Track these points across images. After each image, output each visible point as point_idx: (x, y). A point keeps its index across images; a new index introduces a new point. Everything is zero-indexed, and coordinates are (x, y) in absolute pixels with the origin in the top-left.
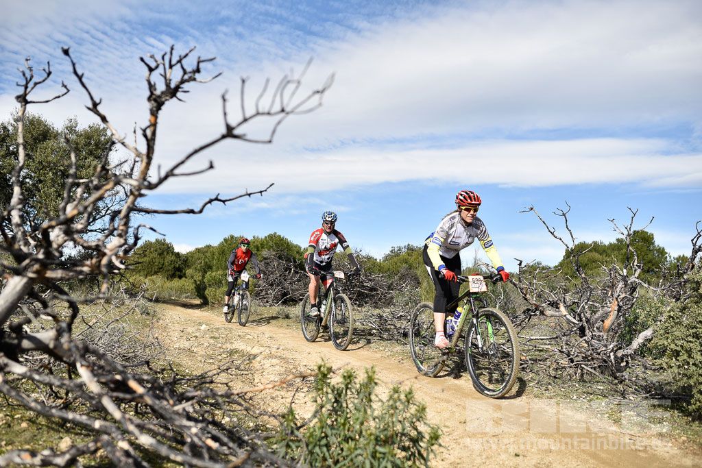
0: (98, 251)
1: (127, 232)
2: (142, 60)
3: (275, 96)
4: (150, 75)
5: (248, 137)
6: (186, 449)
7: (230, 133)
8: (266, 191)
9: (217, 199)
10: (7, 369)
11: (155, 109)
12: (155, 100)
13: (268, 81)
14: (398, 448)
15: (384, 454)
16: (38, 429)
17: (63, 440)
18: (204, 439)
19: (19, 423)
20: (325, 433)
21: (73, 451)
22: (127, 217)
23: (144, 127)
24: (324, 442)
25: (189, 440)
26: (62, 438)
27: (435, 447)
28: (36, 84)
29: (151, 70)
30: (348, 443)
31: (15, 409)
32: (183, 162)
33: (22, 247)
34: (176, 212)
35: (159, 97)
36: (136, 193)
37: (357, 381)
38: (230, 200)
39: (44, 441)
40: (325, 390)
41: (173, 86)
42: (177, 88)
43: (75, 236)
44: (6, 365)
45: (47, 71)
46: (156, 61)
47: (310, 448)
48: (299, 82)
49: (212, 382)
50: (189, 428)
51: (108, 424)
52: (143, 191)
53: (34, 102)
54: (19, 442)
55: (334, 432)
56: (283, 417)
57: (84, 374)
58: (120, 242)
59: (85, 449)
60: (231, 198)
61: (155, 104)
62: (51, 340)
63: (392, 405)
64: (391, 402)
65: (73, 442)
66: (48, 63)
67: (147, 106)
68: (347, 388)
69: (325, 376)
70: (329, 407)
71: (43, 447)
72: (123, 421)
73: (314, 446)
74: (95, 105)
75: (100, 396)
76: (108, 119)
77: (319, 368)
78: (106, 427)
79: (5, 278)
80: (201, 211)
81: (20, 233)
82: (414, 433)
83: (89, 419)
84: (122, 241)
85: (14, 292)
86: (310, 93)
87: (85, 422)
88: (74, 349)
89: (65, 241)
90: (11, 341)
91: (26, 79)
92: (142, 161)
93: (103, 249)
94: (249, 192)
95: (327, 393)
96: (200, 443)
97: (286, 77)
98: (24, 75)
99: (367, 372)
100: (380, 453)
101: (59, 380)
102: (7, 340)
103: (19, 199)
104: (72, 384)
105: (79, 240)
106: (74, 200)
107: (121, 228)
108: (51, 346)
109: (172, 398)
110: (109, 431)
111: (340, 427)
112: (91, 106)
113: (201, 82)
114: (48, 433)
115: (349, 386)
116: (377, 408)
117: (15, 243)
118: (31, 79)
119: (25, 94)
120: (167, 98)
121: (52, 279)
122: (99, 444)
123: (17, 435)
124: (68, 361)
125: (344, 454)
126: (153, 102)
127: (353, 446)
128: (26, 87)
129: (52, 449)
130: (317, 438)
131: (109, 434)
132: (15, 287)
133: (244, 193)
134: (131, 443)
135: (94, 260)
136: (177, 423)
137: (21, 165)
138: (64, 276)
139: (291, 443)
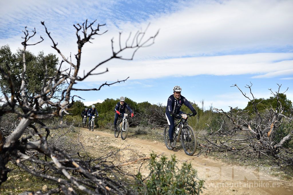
0: (58, 107)
1: (69, 99)
2: (74, 26)
3: (134, 40)
4: (78, 32)
5: (123, 58)
6: (97, 190)
7: (115, 56)
8: (126, 80)
9: (106, 84)
10: (21, 157)
11: (80, 46)
12: (80, 43)
13: (131, 33)
14: (186, 189)
15: (181, 192)
16: (33, 181)
17: (44, 186)
18: (105, 186)
19: (25, 179)
20: (154, 183)
21: (50, 192)
22: (69, 92)
23: (76, 54)
24: (154, 187)
25: (98, 186)
26: (43, 185)
27: (202, 189)
28: (30, 37)
29: (78, 30)
30: (164, 187)
31: (23, 173)
32: (94, 69)
33: (26, 106)
34: (89, 90)
35: (82, 41)
36: (73, 82)
37: (167, 160)
38: (111, 84)
39: (36, 187)
40: (154, 164)
41: (87, 36)
42: (89, 37)
43: (48, 101)
44: (21, 155)
45: (34, 32)
46: (80, 26)
47: (148, 189)
48: (144, 33)
49: (106, 162)
50: (99, 182)
51: (64, 180)
52: (76, 81)
53: (29, 45)
54: (26, 187)
55: (158, 182)
56: (136, 176)
57: (54, 160)
58: (66, 103)
59: (55, 191)
60: (112, 83)
61: (80, 45)
62: (39, 145)
63: (183, 171)
64: (183, 170)
65: (48, 187)
66: (35, 28)
67: (77, 45)
68: (163, 163)
69: (154, 158)
70: (155, 171)
71: (36, 189)
72: (71, 180)
73: (150, 189)
74: (55, 45)
75: (61, 169)
76: (60, 51)
77: (151, 155)
78: (63, 181)
79: (20, 119)
80: (99, 89)
81: (25, 100)
82: (192, 183)
83: (56, 178)
84: (67, 103)
85: (23, 125)
86: (149, 38)
87: (54, 179)
88: (49, 149)
89: (44, 103)
90: (22, 145)
91: (26, 35)
92: (75, 68)
93: (59, 106)
94: (119, 81)
95: (155, 166)
96: (103, 188)
97: (138, 31)
98: (25, 33)
99: (172, 157)
100: (179, 191)
101: (43, 162)
102: (21, 145)
103: (24, 86)
104: (48, 163)
105: (50, 103)
106: (47, 86)
107: (67, 97)
108: (39, 147)
109: (90, 169)
110: (65, 183)
111: (161, 180)
112: (53, 46)
113: (99, 34)
114: (37, 183)
115: (164, 162)
116: (177, 172)
117: (23, 104)
118: (28, 35)
119: (26, 41)
120: (85, 42)
121: (39, 119)
122: (61, 189)
123: (25, 184)
124: (46, 153)
125: (163, 191)
126: (79, 44)
127: (167, 188)
128: (26, 38)
129: (41, 191)
130: (152, 185)
131: (64, 185)
132: (23, 123)
133: (117, 81)
134: (74, 188)
135: (56, 111)
136: (94, 180)
137: (24, 71)
138: (43, 118)
139: (140, 187)
